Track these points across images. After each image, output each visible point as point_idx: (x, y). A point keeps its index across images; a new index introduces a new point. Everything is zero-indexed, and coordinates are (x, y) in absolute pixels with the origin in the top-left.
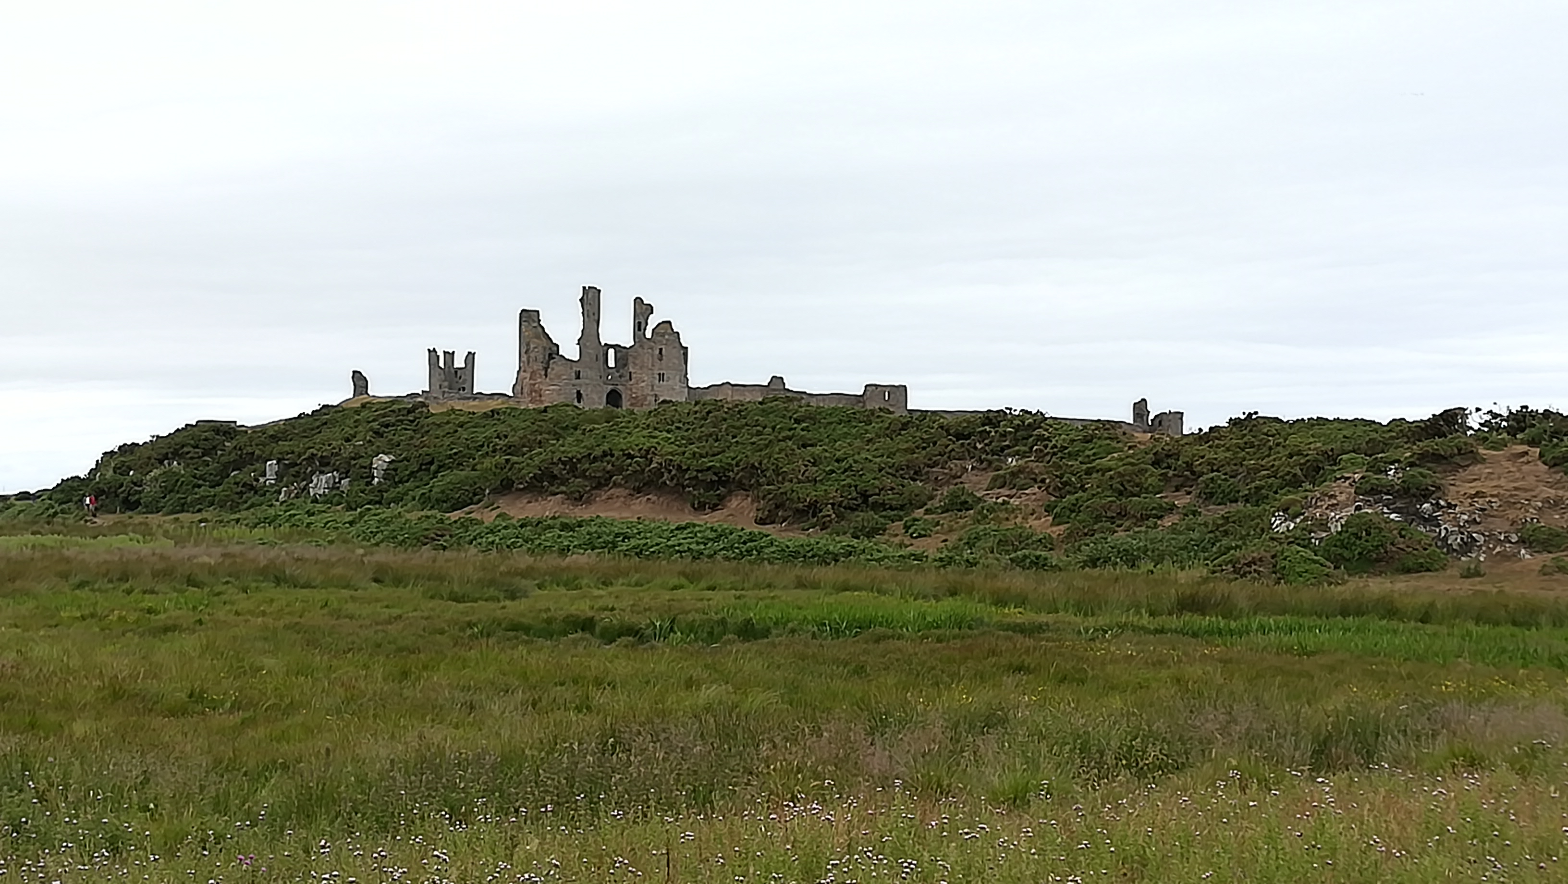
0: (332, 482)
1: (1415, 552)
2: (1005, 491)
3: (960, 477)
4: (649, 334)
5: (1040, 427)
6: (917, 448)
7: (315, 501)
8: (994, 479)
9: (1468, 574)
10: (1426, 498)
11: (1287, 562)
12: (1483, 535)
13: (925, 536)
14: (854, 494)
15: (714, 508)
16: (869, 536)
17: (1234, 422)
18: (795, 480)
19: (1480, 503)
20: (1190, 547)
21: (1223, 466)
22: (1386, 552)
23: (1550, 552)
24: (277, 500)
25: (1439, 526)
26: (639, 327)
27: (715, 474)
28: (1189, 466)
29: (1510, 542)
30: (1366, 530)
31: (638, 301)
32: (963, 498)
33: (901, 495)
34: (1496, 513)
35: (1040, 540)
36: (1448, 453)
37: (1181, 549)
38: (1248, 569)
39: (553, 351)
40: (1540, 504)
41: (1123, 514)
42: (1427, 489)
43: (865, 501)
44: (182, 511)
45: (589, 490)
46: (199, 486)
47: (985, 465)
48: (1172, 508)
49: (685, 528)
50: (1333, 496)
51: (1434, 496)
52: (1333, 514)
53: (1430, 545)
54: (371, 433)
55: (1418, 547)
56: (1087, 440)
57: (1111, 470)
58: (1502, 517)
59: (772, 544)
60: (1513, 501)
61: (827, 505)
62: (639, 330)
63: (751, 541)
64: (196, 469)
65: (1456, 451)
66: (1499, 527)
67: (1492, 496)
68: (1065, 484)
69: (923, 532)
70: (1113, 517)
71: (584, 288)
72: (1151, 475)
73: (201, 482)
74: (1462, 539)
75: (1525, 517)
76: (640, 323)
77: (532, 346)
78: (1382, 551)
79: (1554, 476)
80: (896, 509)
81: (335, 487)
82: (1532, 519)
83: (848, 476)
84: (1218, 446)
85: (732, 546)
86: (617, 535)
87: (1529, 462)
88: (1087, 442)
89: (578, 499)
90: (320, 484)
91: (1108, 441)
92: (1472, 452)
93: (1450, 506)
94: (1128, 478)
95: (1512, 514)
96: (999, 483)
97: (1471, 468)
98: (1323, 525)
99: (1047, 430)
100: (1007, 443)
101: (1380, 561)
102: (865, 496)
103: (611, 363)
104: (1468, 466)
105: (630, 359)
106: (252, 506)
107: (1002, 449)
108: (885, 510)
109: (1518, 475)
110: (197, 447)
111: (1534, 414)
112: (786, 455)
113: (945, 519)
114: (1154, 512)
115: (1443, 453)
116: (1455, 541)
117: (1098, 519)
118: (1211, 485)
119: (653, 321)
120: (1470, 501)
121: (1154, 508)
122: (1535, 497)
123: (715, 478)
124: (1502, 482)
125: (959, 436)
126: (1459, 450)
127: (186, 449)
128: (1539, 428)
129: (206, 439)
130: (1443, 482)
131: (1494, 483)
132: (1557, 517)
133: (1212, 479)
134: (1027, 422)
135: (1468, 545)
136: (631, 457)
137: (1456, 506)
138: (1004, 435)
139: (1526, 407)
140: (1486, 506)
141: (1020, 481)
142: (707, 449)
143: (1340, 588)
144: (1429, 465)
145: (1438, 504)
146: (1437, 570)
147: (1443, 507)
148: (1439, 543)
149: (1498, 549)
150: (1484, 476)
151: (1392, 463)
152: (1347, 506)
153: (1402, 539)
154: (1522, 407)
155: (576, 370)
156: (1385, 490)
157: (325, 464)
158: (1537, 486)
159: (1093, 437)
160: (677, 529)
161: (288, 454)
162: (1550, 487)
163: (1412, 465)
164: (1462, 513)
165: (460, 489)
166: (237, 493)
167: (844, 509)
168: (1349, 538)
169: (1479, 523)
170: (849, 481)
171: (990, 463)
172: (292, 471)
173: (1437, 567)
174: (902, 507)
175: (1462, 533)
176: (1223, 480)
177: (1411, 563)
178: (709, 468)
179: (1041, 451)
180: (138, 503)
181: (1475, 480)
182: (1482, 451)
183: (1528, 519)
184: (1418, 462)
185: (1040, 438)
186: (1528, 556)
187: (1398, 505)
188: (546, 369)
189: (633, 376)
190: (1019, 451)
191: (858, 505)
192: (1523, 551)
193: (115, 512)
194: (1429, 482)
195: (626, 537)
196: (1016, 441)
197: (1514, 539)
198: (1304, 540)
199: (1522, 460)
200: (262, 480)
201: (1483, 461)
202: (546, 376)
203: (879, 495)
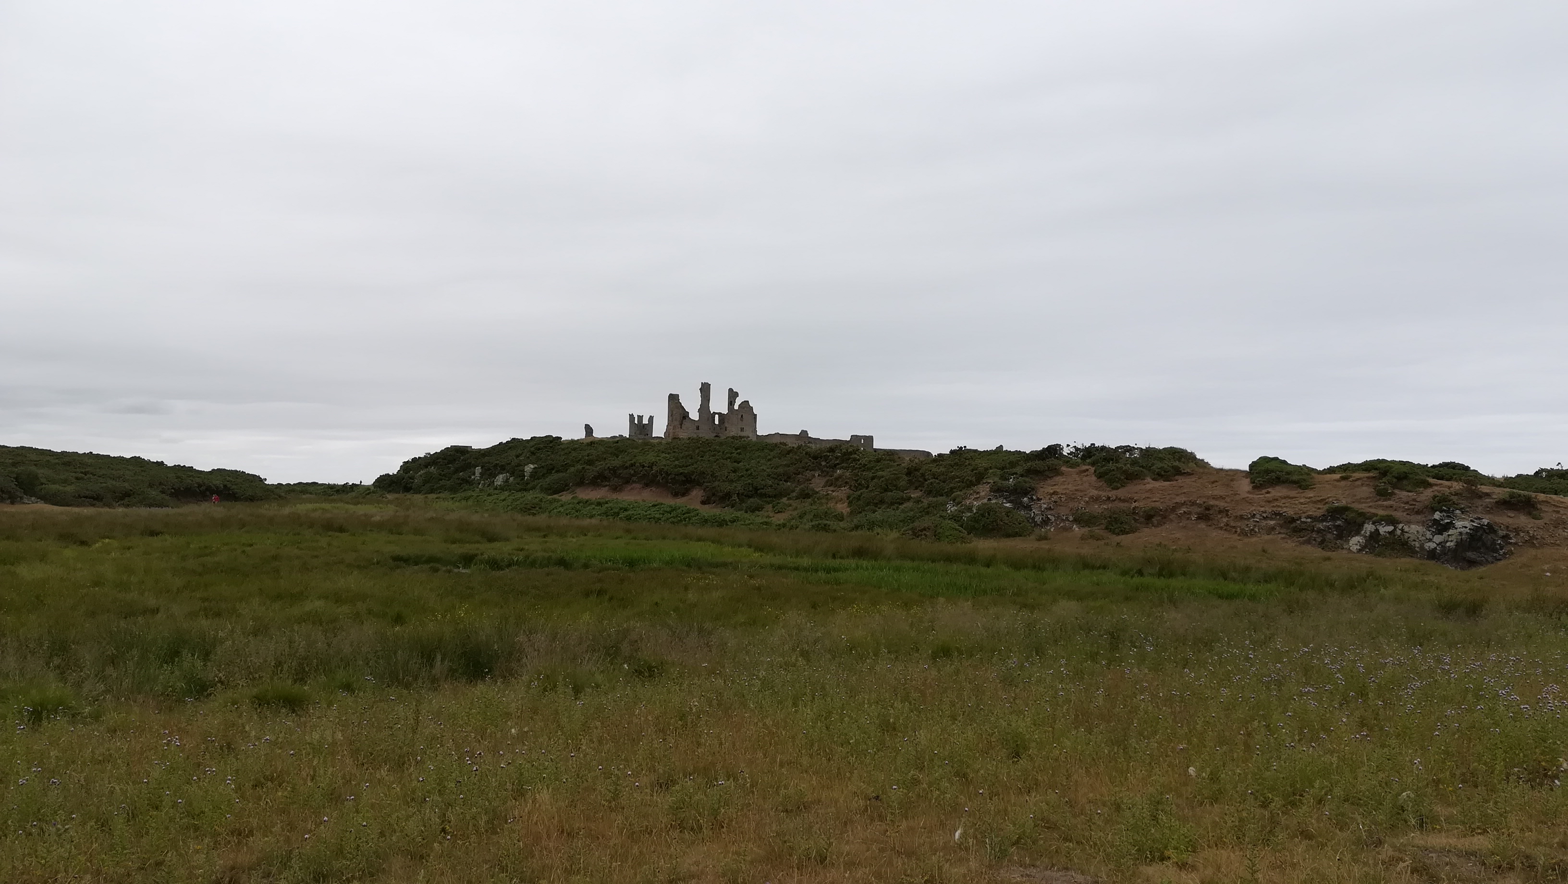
0: (505, 478)
1: (1014, 525)
2: (832, 488)
3: (810, 480)
4: (736, 407)
5: (856, 454)
6: (792, 464)
7: (496, 489)
8: (827, 482)
9: (1041, 538)
10: (1025, 494)
11: (942, 530)
12: (1054, 516)
13: (781, 512)
14: (751, 489)
15: (683, 495)
16: (753, 511)
17: (952, 452)
18: (722, 480)
19: (1055, 498)
20: (906, 520)
21: (940, 475)
22: (997, 525)
23: (1089, 527)
24: (478, 488)
25: (1031, 510)
26: (731, 403)
27: (685, 477)
28: (923, 475)
29: (1069, 521)
30: (988, 512)
31: (731, 390)
32: (806, 492)
33: (775, 490)
34: (1063, 504)
35: (836, 516)
36: (1042, 469)
37: (901, 521)
38: (920, 533)
39: (685, 415)
40: (1087, 499)
41: (882, 502)
42: (1026, 489)
43: (756, 493)
44: (431, 493)
45: (621, 485)
46: (441, 480)
47: (825, 473)
48: (909, 499)
49: (656, 506)
50: (978, 493)
51: (1030, 494)
52: (975, 503)
53: (1023, 522)
54: (529, 453)
55: (1016, 522)
56: (878, 461)
57: (883, 477)
58: (1066, 506)
59: (698, 515)
60: (1073, 497)
61: (735, 494)
62: (731, 405)
63: (688, 513)
64: (443, 471)
65: (1047, 468)
66: (1063, 511)
67: (1062, 494)
68: (859, 484)
69: (781, 510)
70: (877, 503)
71: (702, 383)
72: (903, 480)
73: (444, 478)
74: (1042, 518)
75: (1078, 506)
76: (731, 401)
77: (674, 413)
78: (995, 524)
79: (1099, 483)
80: (772, 497)
81: (507, 481)
82: (1082, 508)
83: (749, 479)
84: (941, 465)
85: (677, 516)
86: (621, 509)
87: (1087, 475)
88: (878, 462)
89: (615, 489)
90: (499, 480)
91: (889, 462)
92: (1056, 469)
93: (1039, 499)
94: (890, 482)
95: (1071, 505)
96: (829, 484)
97: (1054, 478)
98: (970, 509)
99: (859, 455)
100: (838, 462)
101: (994, 530)
102: (756, 489)
103: (717, 422)
104: (1052, 477)
105: (726, 421)
106: (465, 490)
107: (835, 465)
108: (766, 497)
109: (1079, 482)
110: (445, 459)
111: (1097, 449)
112: (719, 467)
113: (794, 503)
114: (898, 501)
115: (1039, 469)
116: (1038, 519)
117: (868, 504)
118: (931, 486)
119: (738, 402)
120: (1049, 496)
121: (898, 499)
122: (1086, 495)
123: (684, 479)
124: (1070, 486)
125: (815, 458)
126: (1049, 468)
127: (439, 460)
128: (1097, 456)
129: (450, 455)
130: (1036, 486)
131: (1065, 487)
132: (1097, 507)
133: (932, 483)
134: (849, 451)
135: (1046, 522)
136: (643, 466)
137: (1041, 499)
138: (837, 458)
139: (1094, 444)
140: (1058, 500)
141: (839, 483)
142: (684, 463)
143: (968, 545)
144: (1031, 476)
145: (1032, 498)
146: (1025, 536)
147: (1035, 500)
148: (1030, 521)
149: (1062, 525)
150: (1060, 483)
151: (1012, 474)
152: (985, 498)
153: (1007, 518)
154: (1092, 444)
155: (697, 425)
156: (1004, 490)
157: (503, 469)
158: (1088, 489)
159: (881, 459)
160: (652, 506)
161: (487, 463)
162: (1096, 489)
163: (1022, 476)
164: (1044, 504)
165: (557, 483)
166: (458, 484)
167: (743, 496)
168: (979, 516)
169: (1053, 510)
170: (749, 481)
171: (828, 473)
172: (488, 472)
173: (1025, 534)
174: (775, 496)
175: (1043, 515)
176: (937, 483)
177: (1010, 532)
178: (681, 474)
179: (854, 466)
180: (411, 488)
181: (1055, 485)
182: (1064, 468)
183: (1080, 508)
184: (1025, 474)
185: (855, 460)
186: (1077, 529)
187: (1012, 498)
188: (681, 425)
189: (728, 429)
190: (843, 466)
191: (753, 495)
192: (1075, 526)
193: (399, 493)
194: (1028, 485)
195: (626, 510)
196: (843, 462)
197: (1071, 518)
198: (958, 517)
199: (1084, 474)
200: (473, 477)
201: (1062, 474)
202: (681, 428)
203: (763, 489)
